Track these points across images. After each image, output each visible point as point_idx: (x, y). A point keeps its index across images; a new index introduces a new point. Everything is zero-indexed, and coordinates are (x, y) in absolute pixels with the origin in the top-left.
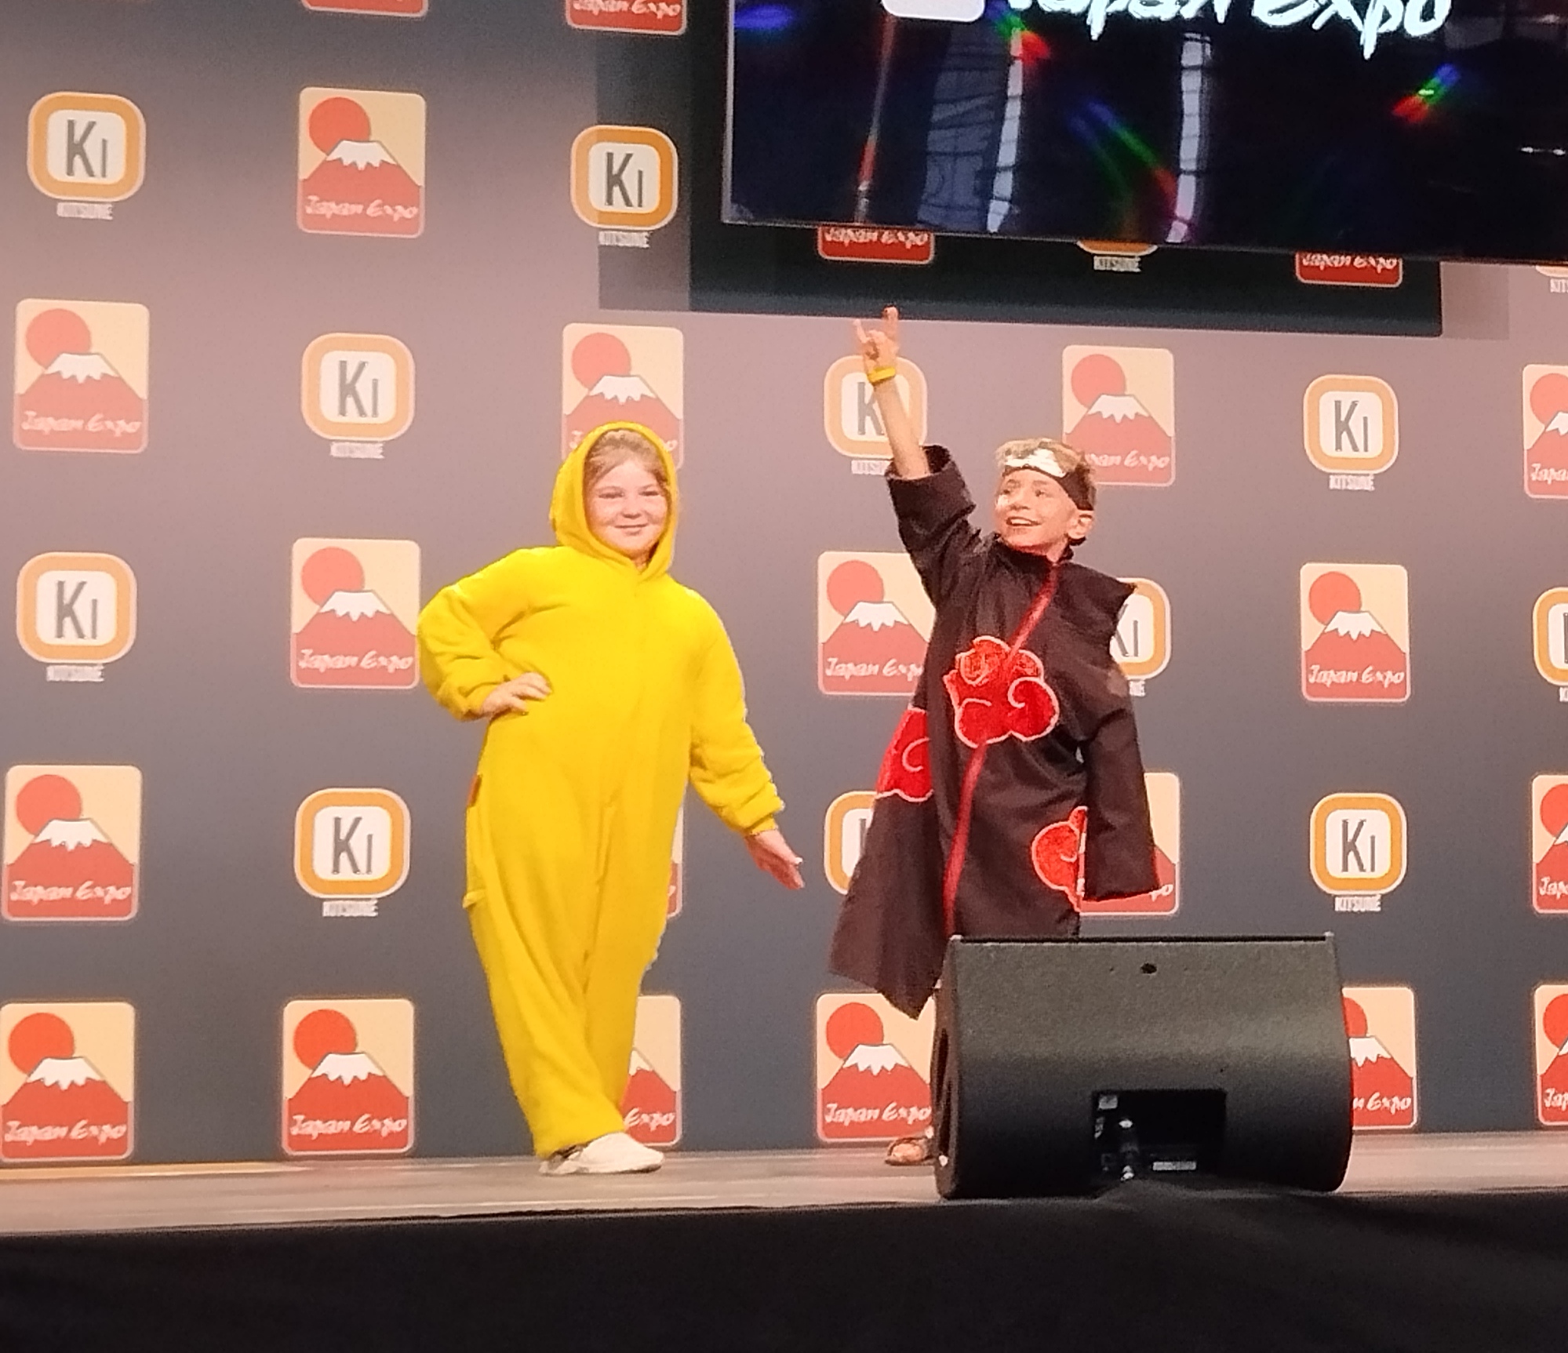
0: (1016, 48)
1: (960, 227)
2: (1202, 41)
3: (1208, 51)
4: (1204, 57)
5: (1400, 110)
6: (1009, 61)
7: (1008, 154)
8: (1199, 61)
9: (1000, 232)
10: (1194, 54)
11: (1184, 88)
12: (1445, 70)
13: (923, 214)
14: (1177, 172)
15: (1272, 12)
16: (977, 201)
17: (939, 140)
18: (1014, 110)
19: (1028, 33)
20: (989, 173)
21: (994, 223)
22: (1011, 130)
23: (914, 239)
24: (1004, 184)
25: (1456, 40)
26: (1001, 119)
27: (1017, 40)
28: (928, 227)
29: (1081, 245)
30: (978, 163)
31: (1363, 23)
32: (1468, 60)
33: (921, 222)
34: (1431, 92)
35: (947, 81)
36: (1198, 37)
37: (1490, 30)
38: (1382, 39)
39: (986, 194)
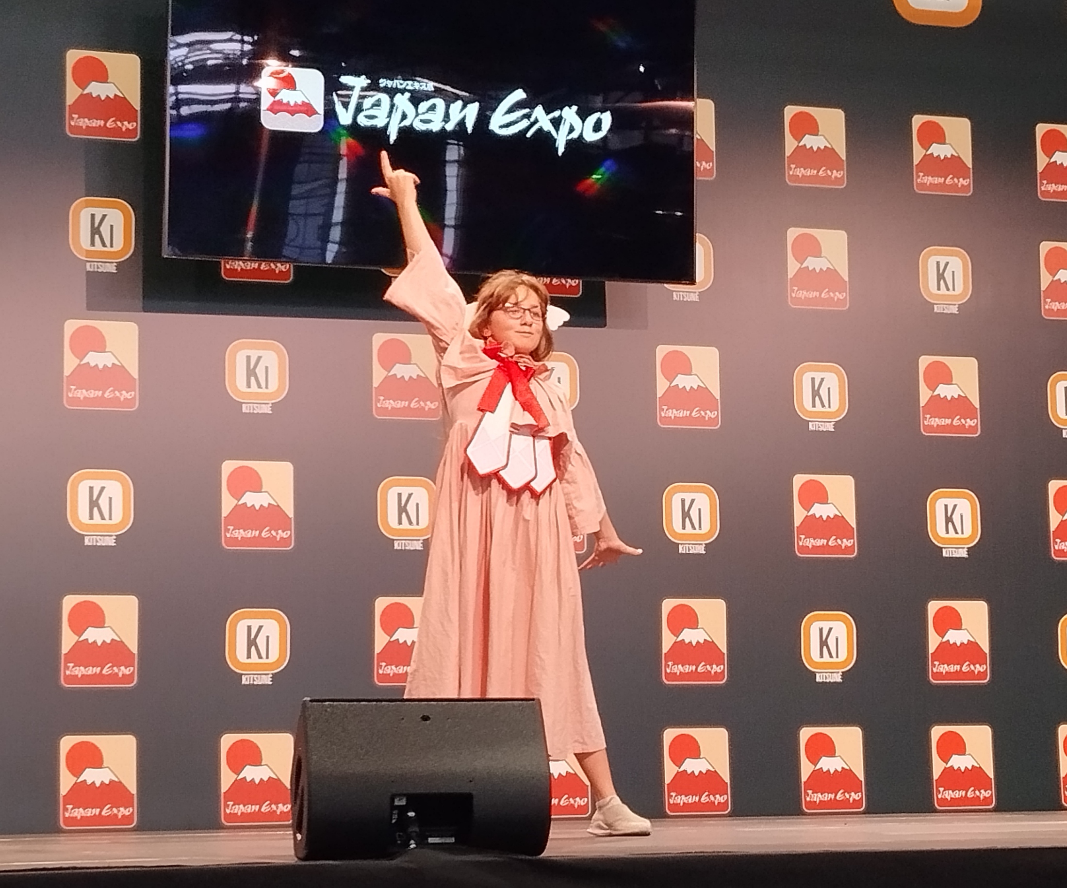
0: (343, 150)
1: (309, 260)
2: (458, 145)
3: (462, 152)
4: (459, 154)
5: (581, 188)
6: (339, 157)
7: (338, 215)
8: (456, 158)
9: (334, 262)
10: (453, 153)
11: (447, 174)
12: (608, 163)
13: (286, 251)
14: (444, 226)
15: (501, 127)
16: (319, 243)
17: (296, 207)
18: (342, 187)
19: (350, 140)
20: (327, 226)
21: (329, 257)
22: (340, 200)
23: (281, 267)
24: (336, 233)
25: (616, 144)
26: (334, 193)
27: (344, 144)
28: (289, 260)
29: (383, 270)
30: (320, 221)
31: (558, 134)
32: (619, 156)
33: (284, 257)
34: (600, 177)
35: (301, 170)
36: (456, 142)
37: (636, 138)
38: (570, 144)
39: (325, 239)
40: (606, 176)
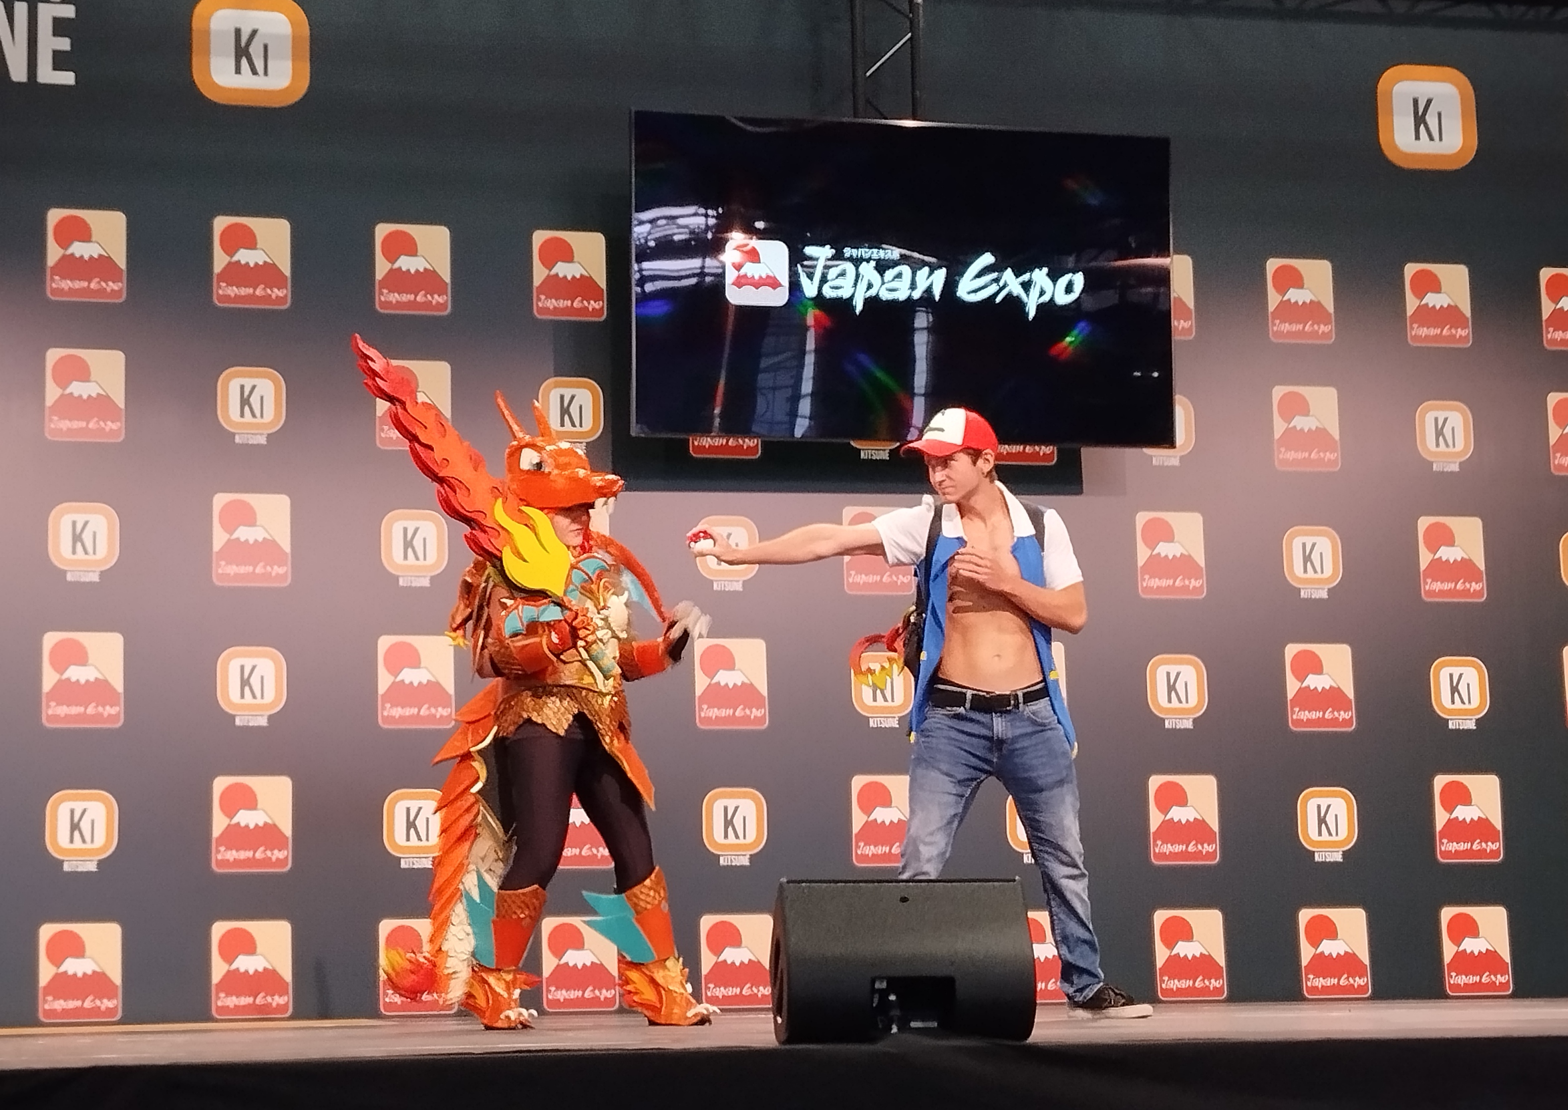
0: (810, 321)
1: (778, 435)
2: (927, 313)
3: (931, 319)
4: (928, 321)
5: (1054, 351)
6: (806, 329)
7: (807, 387)
8: (925, 325)
9: (803, 437)
10: (922, 320)
11: (916, 342)
12: (1082, 325)
13: (755, 428)
14: (912, 395)
15: (969, 293)
16: (788, 417)
17: (764, 380)
18: (810, 360)
19: (817, 311)
20: (796, 398)
21: (799, 433)
22: (809, 371)
23: (749, 443)
24: (805, 407)
25: (1089, 305)
26: (801, 366)
27: (811, 315)
28: (757, 435)
29: (852, 443)
30: (789, 392)
31: (1028, 295)
32: (1093, 317)
33: (754, 432)
34: (1073, 339)
35: (769, 342)
36: (924, 309)
37: (1110, 298)
38: (1040, 307)
39: (793, 414)
40: (1080, 338)
